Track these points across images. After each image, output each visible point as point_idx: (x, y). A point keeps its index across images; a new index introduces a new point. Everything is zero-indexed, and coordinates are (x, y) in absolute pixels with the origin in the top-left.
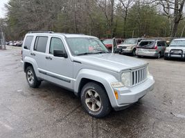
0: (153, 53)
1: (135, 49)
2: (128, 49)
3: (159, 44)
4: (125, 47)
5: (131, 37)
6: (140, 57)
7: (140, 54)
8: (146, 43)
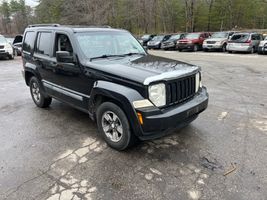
0: (245, 47)
1: (225, 44)
2: (218, 45)
3: (253, 38)
4: (214, 42)
5: (219, 30)
6: (230, 52)
7: (231, 49)
8: (239, 37)
